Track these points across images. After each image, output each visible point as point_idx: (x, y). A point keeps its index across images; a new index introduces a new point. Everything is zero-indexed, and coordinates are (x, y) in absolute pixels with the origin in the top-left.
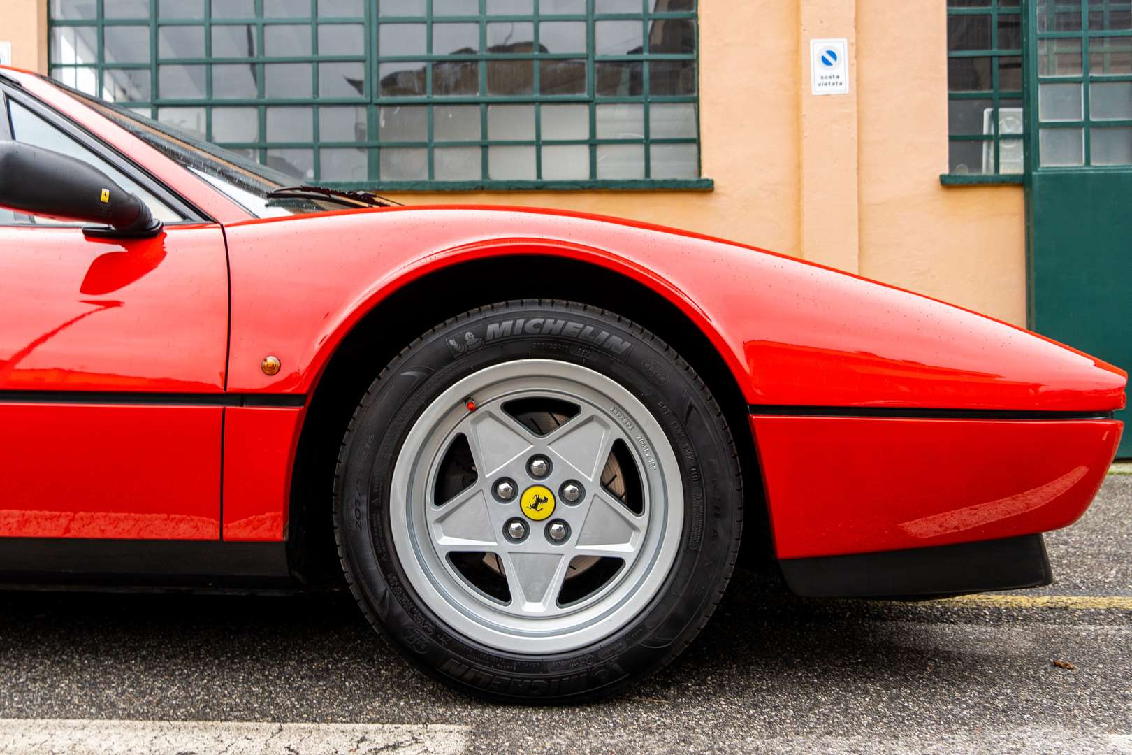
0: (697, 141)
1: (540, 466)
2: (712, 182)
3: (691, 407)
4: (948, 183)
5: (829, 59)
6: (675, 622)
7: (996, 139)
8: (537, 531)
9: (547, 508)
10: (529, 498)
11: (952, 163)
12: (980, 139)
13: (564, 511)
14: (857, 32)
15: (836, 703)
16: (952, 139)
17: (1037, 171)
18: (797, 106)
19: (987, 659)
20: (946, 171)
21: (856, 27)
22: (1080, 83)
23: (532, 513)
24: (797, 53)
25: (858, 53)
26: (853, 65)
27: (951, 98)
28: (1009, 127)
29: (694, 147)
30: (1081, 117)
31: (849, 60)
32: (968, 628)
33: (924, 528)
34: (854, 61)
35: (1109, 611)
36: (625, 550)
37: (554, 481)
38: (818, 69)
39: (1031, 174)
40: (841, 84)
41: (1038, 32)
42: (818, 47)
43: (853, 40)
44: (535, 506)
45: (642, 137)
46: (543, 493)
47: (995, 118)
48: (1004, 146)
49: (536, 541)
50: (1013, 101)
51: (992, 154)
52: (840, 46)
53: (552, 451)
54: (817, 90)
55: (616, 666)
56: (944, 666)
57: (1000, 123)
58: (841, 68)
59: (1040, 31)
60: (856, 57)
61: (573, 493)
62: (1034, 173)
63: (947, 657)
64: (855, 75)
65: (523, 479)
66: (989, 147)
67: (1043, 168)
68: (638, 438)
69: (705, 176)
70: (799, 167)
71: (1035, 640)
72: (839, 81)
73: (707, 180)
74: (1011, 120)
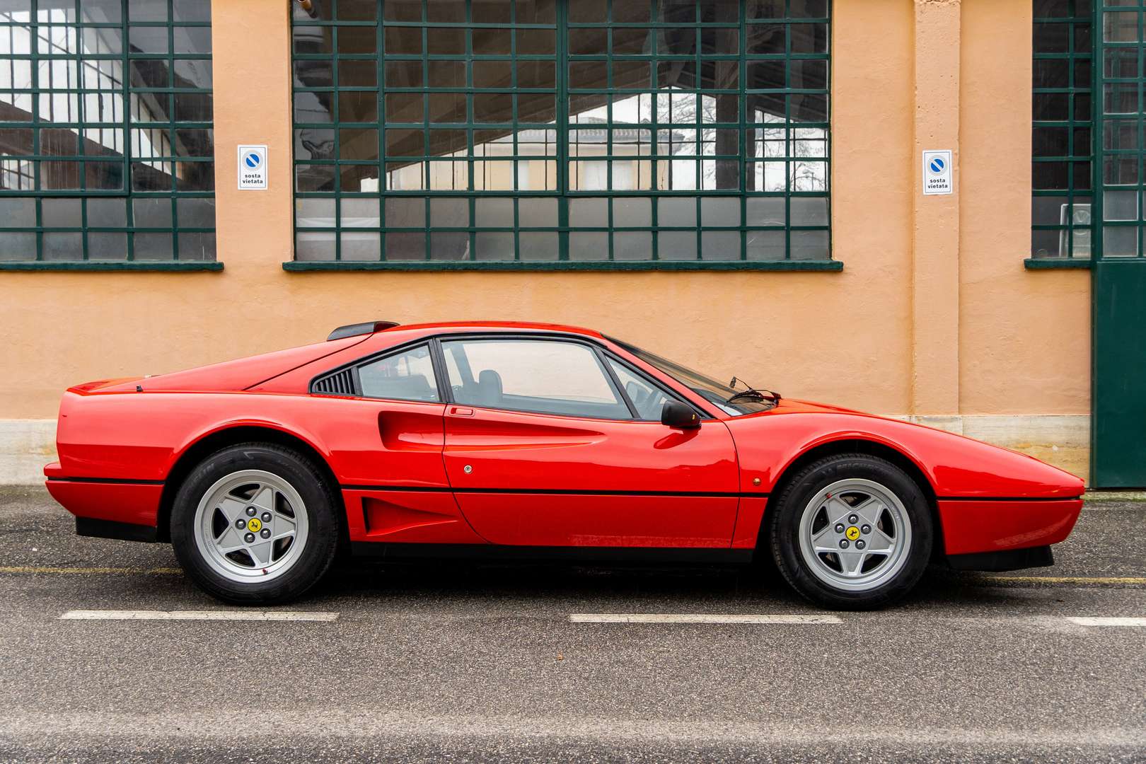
0: (829, 228)
1: (853, 519)
2: (842, 264)
3: (915, 497)
4: (1031, 266)
5: (937, 166)
6: (908, 579)
7: (1070, 228)
8: (852, 545)
9: (856, 536)
10: (849, 532)
11: (1034, 250)
12: (1058, 228)
13: (863, 537)
14: (960, 143)
15: (968, 610)
16: (1034, 228)
17: (1101, 261)
18: (910, 202)
19: (1030, 599)
20: (1029, 257)
21: (959, 140)
22: (1136, 190)
23: (850, 537)
24: (911, 162)
25: (960, 161)
26: (956, 171)
27: (1034, 194)
28: (1081, 218)
29: (826, 233)
30: (1136, 218)
31: (953, 167)
32: (1024, 590)
33: (1002, 543)
34: (957, 168)
35: (1095, 583)
36: (888, 551)
37: (859, 524)
38: (929, 175)
39: (1096, 263)
40: (946, 186)
41: (1104, 149)
42: (928, 157)
43: (957, 151)
44: (852, 535)
45: (784, 224)
46: (855, 529)
47: (1069, 211)
48: (1076, 233)
49: (852, 548)
50: (1083, 197)
51: (1067, 240)
52: (946, 156)
53: (859, 513)
54: (928, 191)
55: (886, 595)
56: (1010, 601)
57: (1074, 215)
58: (946, 174)
59: (1106, 148)
60: (959, 165)
61: (866, 529)
62: (1098, 262)
63: (1012, 598)
64: (957, 180)
65: (847, 524)
66: (1064, 234)
67: (1106, 258)
68: (893, 508)
69: (835, 258)
70: (911, 252)
71: (1053, 594)
72: (945, 184)
73: (839, 263)
74: (1082, 213)
